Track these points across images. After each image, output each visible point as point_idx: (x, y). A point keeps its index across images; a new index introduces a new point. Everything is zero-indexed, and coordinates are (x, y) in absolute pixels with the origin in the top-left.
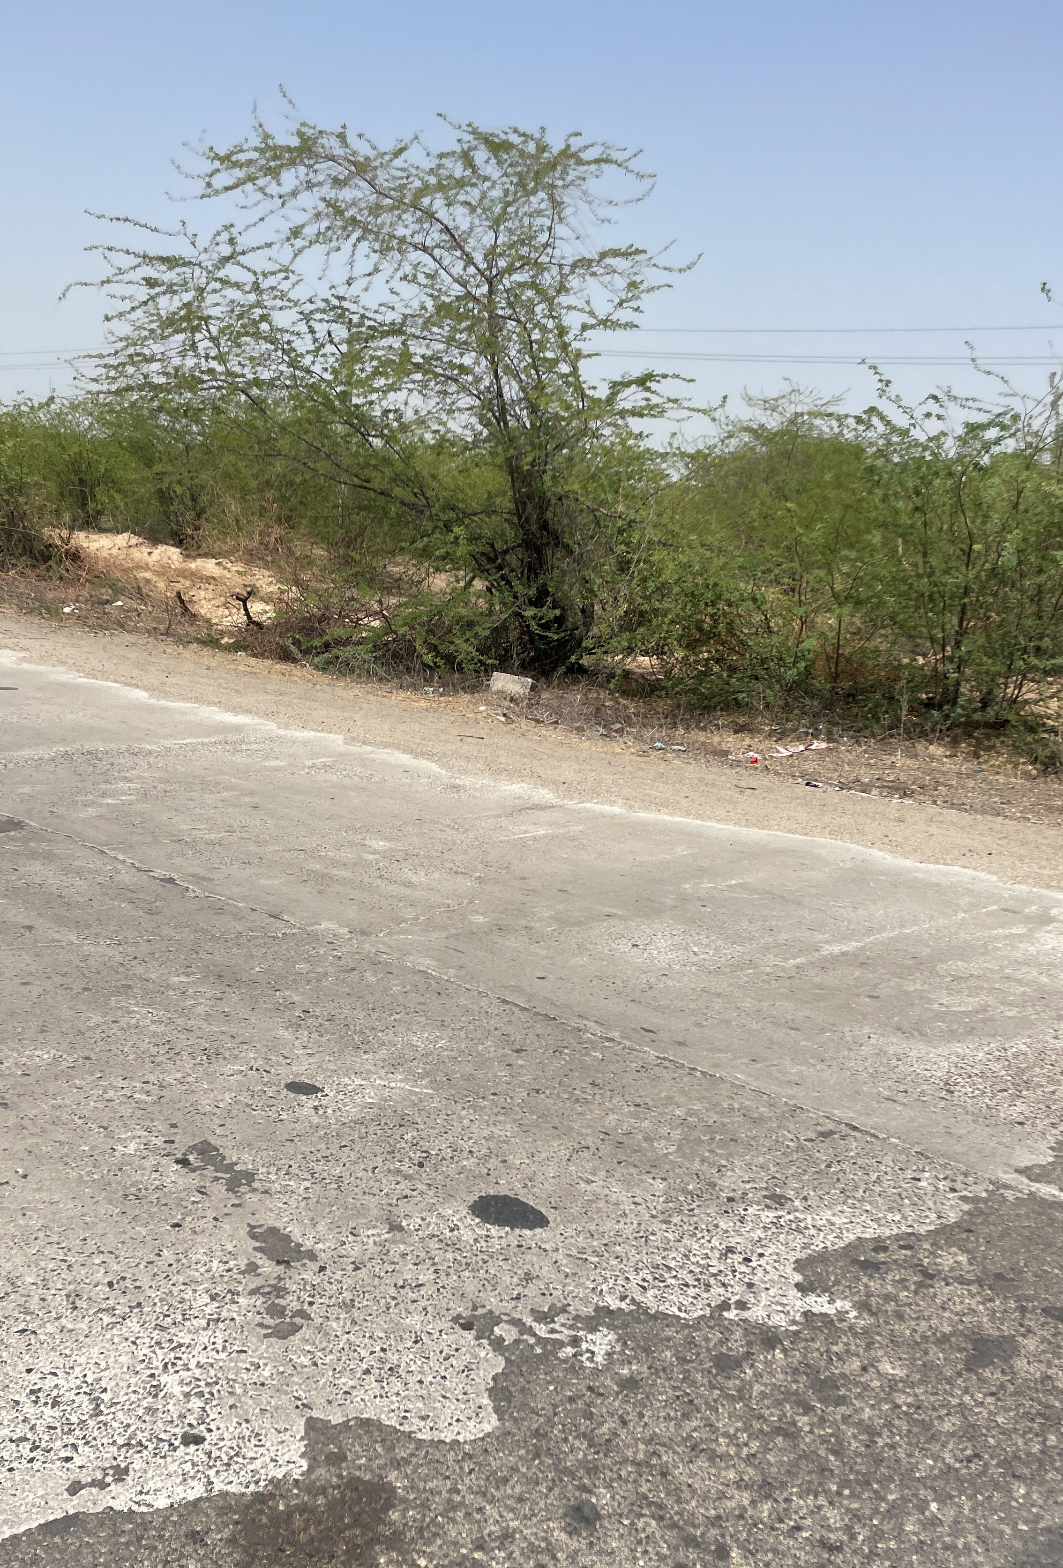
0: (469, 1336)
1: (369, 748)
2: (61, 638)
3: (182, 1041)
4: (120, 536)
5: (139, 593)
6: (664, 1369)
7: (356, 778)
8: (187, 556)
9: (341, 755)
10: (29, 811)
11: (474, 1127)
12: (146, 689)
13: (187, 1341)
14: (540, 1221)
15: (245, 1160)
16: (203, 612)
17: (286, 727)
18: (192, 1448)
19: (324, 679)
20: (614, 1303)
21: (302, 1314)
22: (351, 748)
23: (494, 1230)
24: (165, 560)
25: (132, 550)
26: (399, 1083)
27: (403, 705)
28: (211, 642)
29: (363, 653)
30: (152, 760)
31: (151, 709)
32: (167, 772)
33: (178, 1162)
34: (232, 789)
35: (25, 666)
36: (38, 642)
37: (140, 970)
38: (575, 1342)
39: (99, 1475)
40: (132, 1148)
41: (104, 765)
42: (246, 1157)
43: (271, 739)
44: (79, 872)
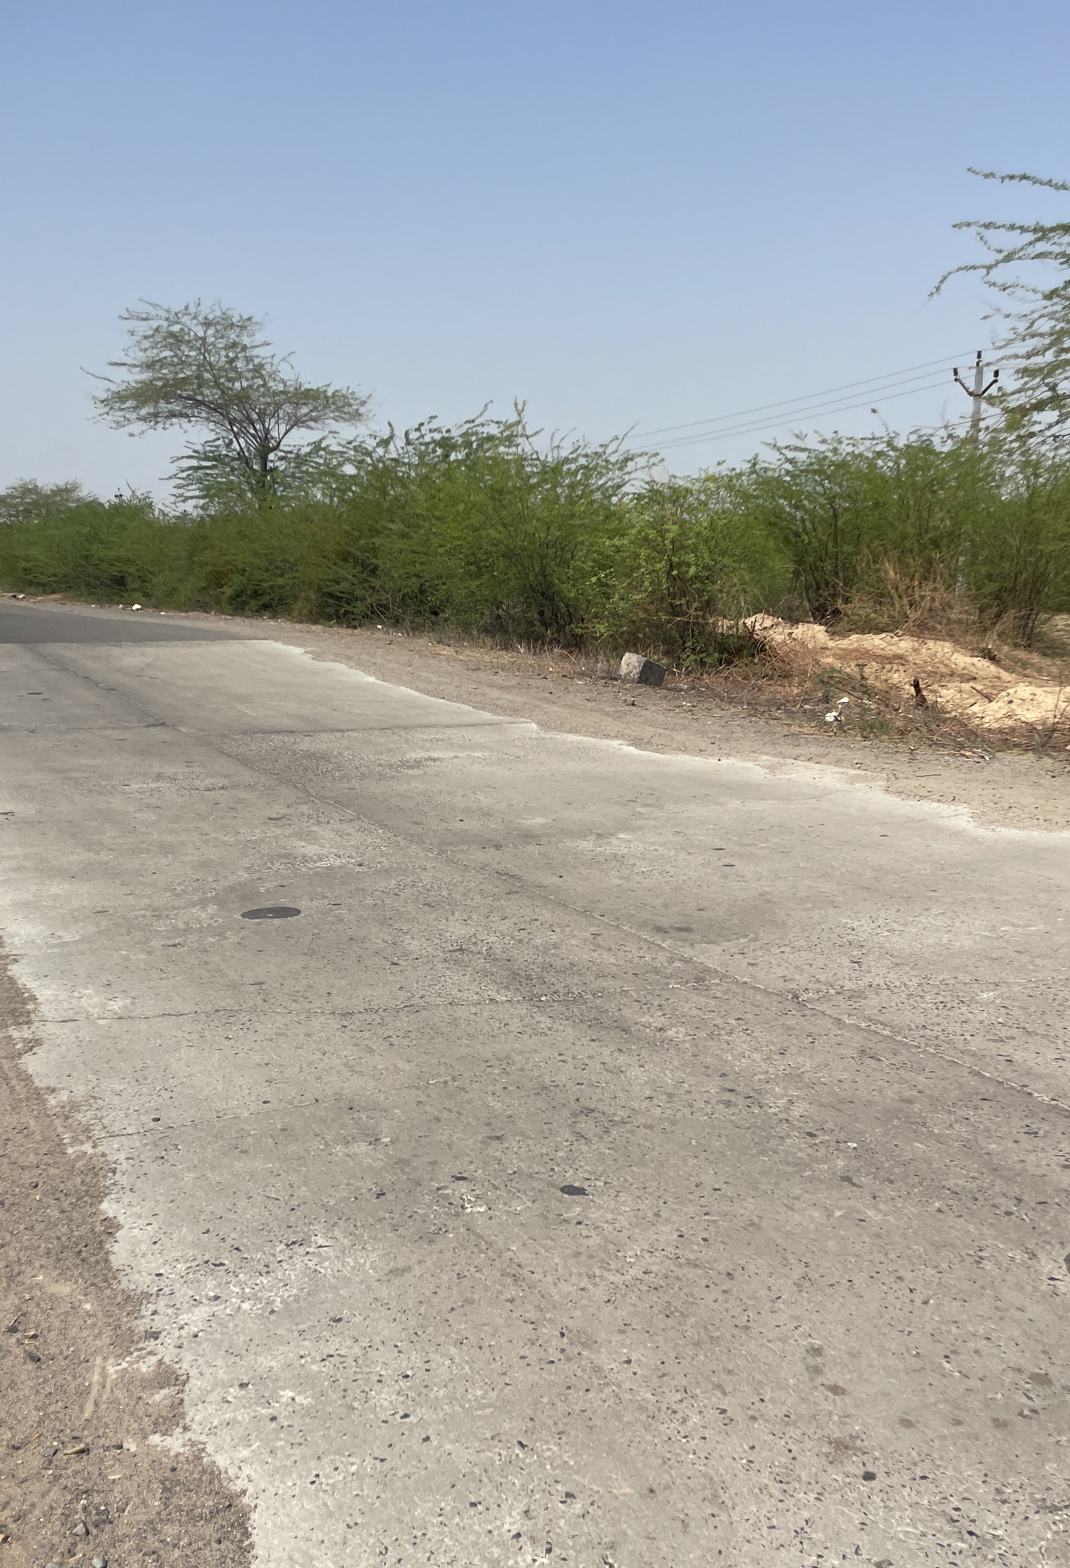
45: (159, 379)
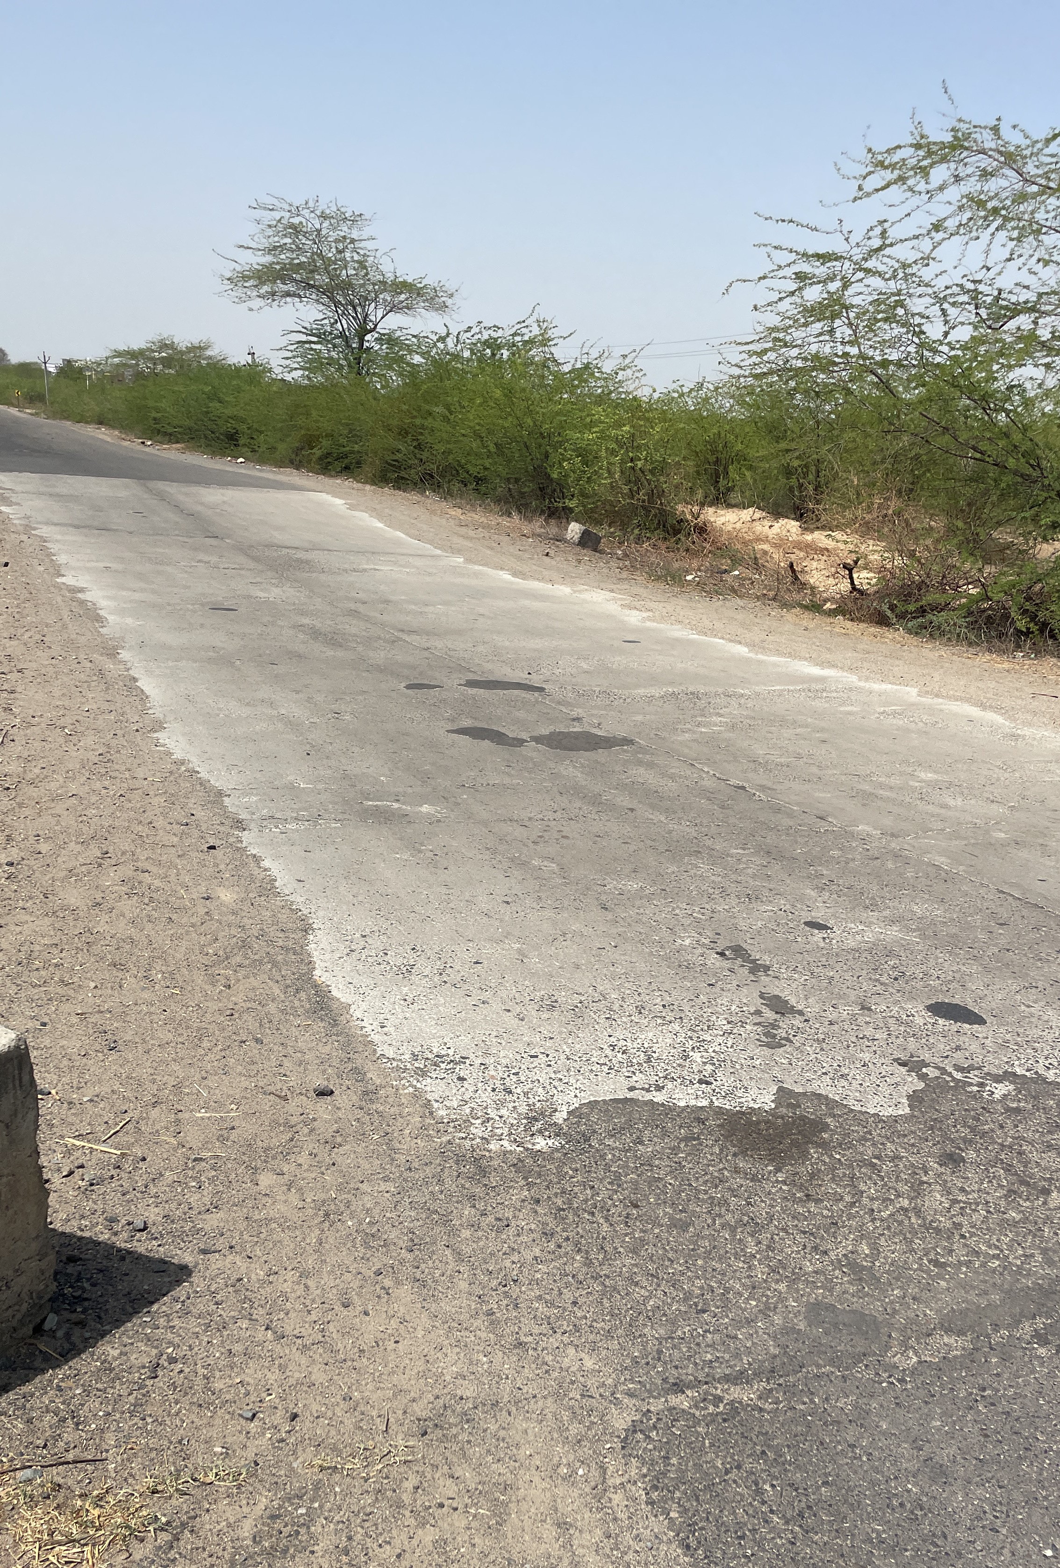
0: (903, 1070)
1: (940, 700)
2: (681, 601)
3: (732, 888)
4: (745, 511)
5: (756, 564)
6: (1044, 1109)
7: (921, 724)
8: (806, 529)
9: (913, 705)
10: (640, 733)
11: (946, 964)
12: (747, 645)
13: (709, 1039)
14: (981, 1021)
15: (766, 960)
16: (812, 581)
17: (867, 679)
18: (704, 1086)
19: (913, 640)
20: (1019, 1071)
21: (788, 1040)
22: (923, 699)
23: (941, 1021)
24: (784, 533)
25: (757, 523)
26: (894, 932)
27: (986, 666)
28: (815, 608)
29: (955, 618)
30: (743, 701)
31: (748, 661)
32: (754, 711)
33: (717, 953)
34: (807, 726)
35: (648, 624)
36: (662, 604)
37: (709, 843)
38: (982, 1085)
39: (647, 1086)
40: (687, 942)
41: (702, 703)
42: (766, 957)
43: (851, 690)
44: (672, 777)
45: (278, 263)
